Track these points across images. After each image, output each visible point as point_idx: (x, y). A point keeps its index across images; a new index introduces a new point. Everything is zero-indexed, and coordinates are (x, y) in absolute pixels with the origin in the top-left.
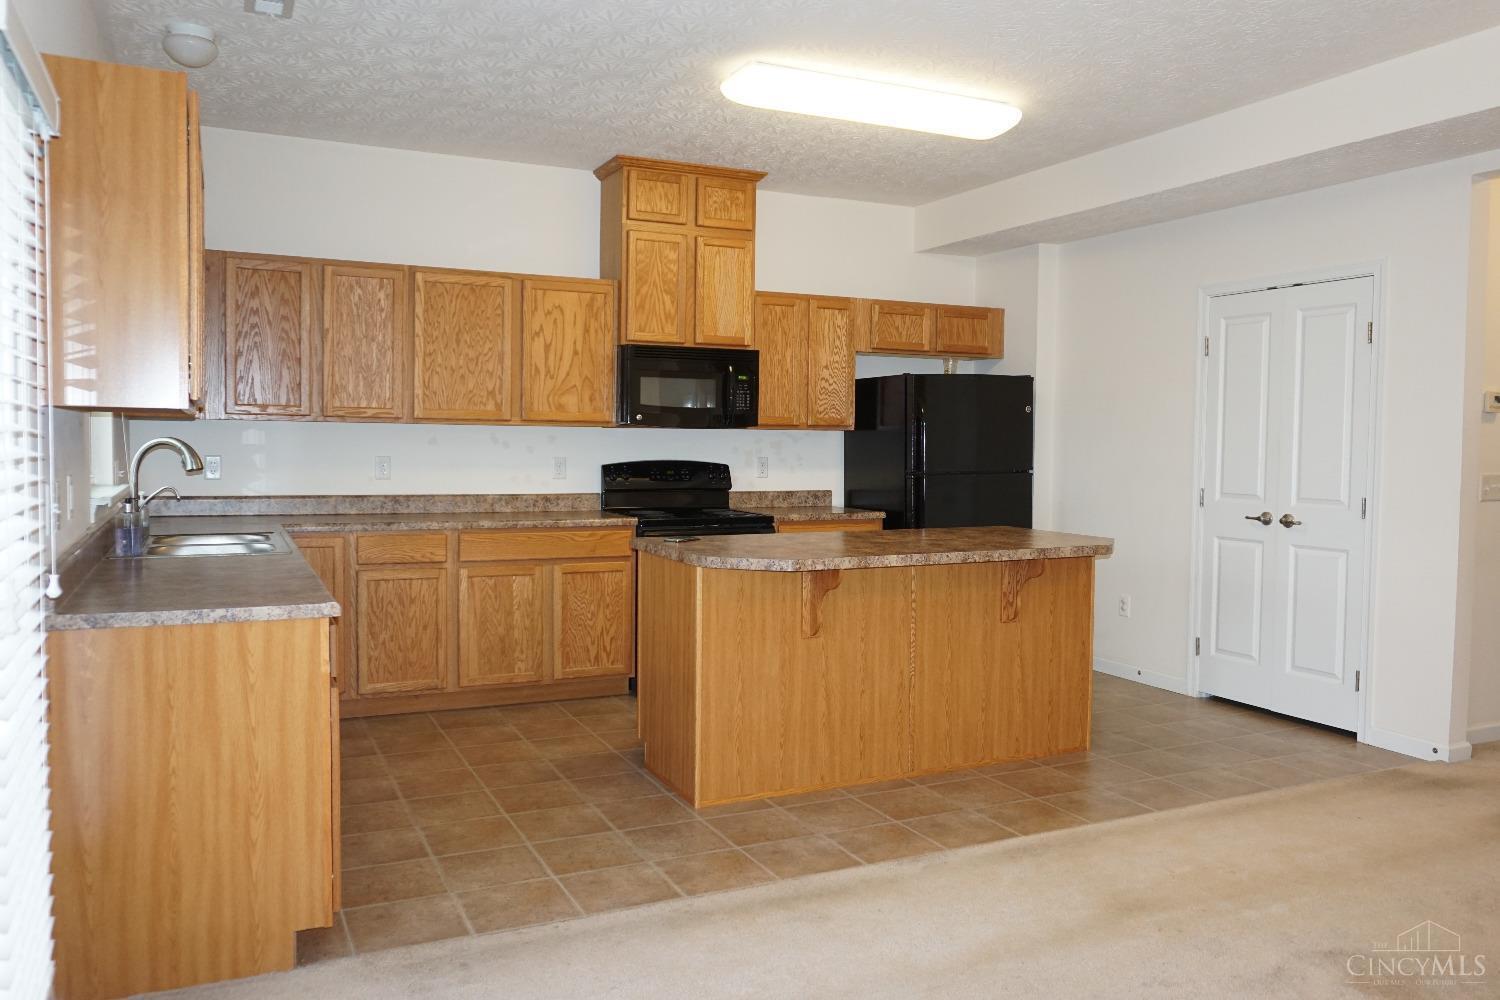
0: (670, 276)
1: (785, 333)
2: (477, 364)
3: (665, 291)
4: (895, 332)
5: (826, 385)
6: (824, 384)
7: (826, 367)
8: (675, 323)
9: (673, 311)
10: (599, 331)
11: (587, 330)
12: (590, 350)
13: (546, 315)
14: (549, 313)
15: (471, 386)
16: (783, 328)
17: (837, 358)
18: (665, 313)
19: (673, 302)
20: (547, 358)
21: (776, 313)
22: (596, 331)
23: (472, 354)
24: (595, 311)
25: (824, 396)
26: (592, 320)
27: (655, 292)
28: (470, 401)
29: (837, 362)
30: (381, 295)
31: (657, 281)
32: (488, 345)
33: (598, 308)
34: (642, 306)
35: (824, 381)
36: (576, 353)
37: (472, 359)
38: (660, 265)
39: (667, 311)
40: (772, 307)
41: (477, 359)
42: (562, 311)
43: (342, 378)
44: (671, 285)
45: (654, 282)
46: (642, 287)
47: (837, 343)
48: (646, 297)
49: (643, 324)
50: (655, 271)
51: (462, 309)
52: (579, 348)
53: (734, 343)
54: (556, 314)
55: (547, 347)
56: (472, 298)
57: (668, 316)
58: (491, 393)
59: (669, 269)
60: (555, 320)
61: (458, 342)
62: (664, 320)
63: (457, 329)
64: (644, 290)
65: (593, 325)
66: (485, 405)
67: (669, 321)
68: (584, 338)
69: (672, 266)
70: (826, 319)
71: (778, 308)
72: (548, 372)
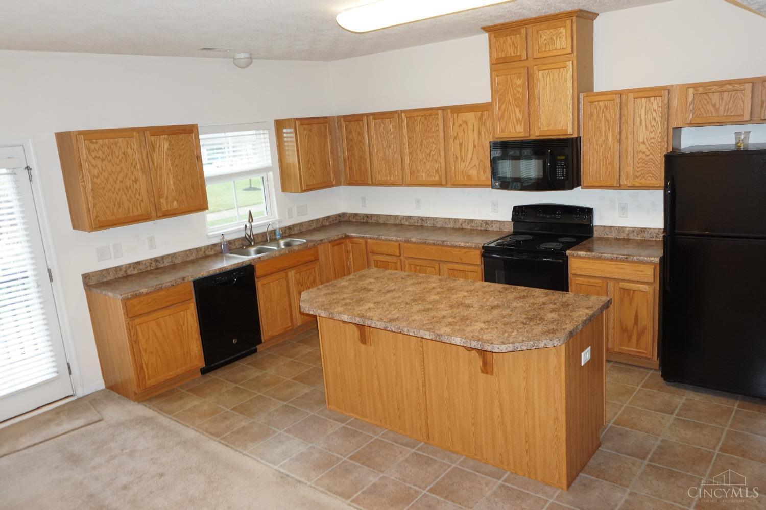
0: (518, 95)
1: (608, 121)
2: (430, 156)
3: (516, 105)
4: (712, 109)
5: (644, 156)
6: (641, 155)
7: (644, 143)
8: (523, 124)
9: (521, 118)
10: (486, 133)
11: (480, 134)
12: (482, 145)
13: (459, 127)
14: (460, 126)
15: (428, 167)
16: (605, 117)
17: (653, 135)
18: (516, 119)
19: (520, 111)
20: (461, 151)
21: (600, 107)
22: (485, 133)
23: (428, 152)
24: (483, 121)
25: (641, 164)
26: (483, 127)
27: (510, 107)
28: (428, 175)
29: (653, 138)
30: (391, 127)
31: (511, 99)
32: (434, 146)
33: (485, 120)
34: (502, 117)
35: (641, 154)
36: (475, 146)
37: (428, 154)
38: (511, 89)
39: (517, 118)
40: (597, 103)
41: (430, 153)
42: (467, 124)
43: (380, 167)
44: (519, 101)
45: (509, 100)
46: (502, 104)
47: (653, 123)
48: (505, 111)
49: (504, 128)
50: (509, 94)
51: (422, 129)
52: (476, 143)
53: (559, 133)
54: (464, 126)
55: (461, 144)
56: (426, 122)
57: (518, 120)
58: (437, 171)
59: (517, 90)
60: (464, 129)
61: (422, 145)
62: (516, 124)
63: (421, 139)
64: (503, 107)
65: (483, 130)
66: (435, 177)
67: (519, 124)
68: (479, 138)
69: (519, 89)
70: (642, 106)
71: (601, 104)
72: (462, 158)
